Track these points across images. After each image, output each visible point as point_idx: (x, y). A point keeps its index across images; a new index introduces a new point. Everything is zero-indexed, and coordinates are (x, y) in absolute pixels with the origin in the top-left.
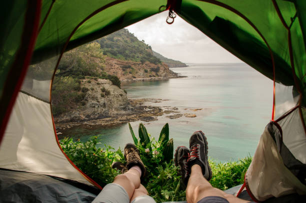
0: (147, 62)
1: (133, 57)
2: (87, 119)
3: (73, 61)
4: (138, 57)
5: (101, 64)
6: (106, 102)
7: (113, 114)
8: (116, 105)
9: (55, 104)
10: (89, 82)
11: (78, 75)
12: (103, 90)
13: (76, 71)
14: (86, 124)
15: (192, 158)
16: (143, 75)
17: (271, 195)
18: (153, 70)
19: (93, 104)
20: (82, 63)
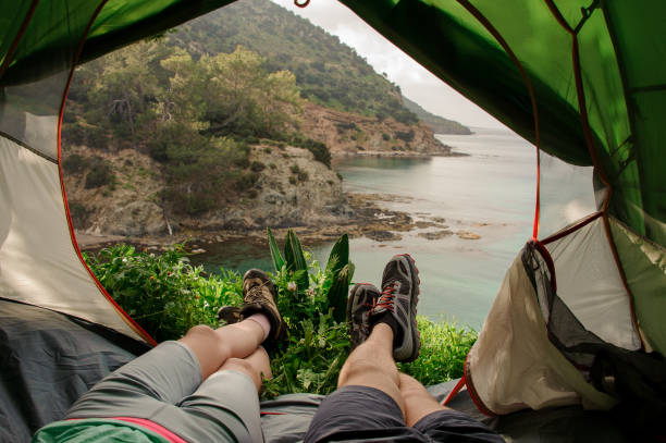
0: (390, 119)
1: (362, 106)
2: (257, 226)
3: (237, 106)
4: (371, 107)
5: (293, 117)
6: (298, 194)
7: (311, 221)
8: (318, 203)
9: (196, 190)
10: (268, 152)
11: (246, 136)
12: (295, 170)
13: (243, 127)
14: (255, 238)
15: (379, 309)
16: (380, 145)
17: (523, 404)
18: (400, 136)
19: (271, 196)
20: (256, 111)
